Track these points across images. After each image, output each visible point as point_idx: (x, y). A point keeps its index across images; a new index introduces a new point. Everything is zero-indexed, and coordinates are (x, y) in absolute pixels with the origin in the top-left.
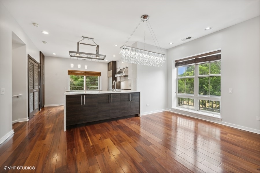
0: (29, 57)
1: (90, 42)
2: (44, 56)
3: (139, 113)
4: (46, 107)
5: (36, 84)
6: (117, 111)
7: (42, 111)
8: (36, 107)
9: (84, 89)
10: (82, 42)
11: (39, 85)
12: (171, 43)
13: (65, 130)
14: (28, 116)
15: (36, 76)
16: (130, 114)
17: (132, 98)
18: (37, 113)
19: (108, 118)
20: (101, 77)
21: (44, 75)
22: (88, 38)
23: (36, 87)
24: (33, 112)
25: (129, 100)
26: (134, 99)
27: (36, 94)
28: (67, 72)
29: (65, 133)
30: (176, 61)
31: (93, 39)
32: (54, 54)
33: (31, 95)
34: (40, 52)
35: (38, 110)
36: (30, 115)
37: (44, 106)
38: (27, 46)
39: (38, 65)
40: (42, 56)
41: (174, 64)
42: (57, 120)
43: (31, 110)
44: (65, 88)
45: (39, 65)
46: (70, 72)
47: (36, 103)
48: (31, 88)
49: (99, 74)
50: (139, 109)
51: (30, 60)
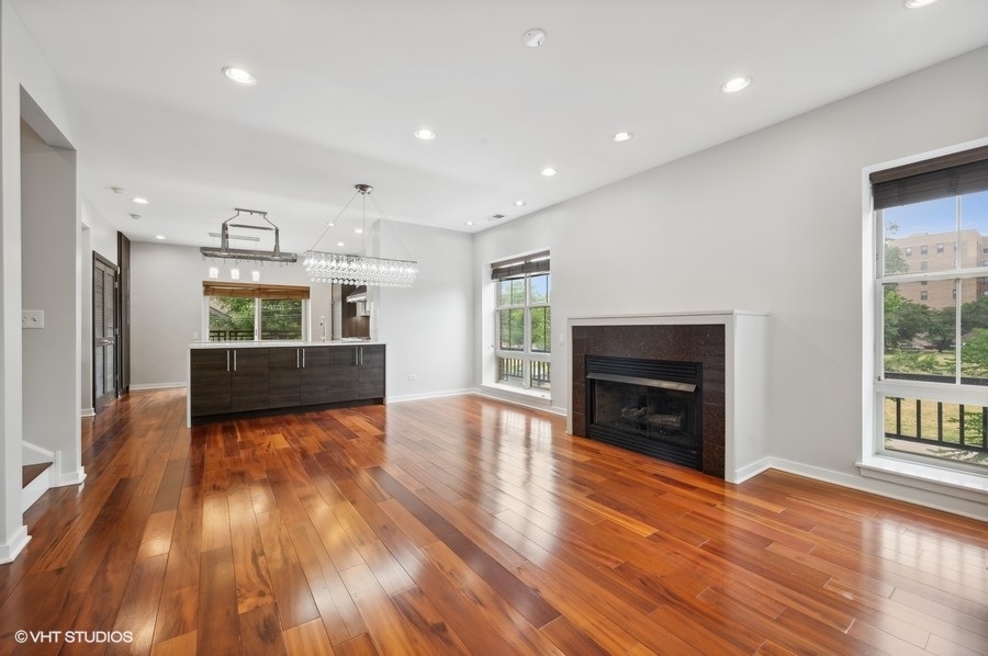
0: (96, 257)
1: (257, 220)
2: (128, 242)
3: (384, 395)
4: (134, 391)
5: (110, 324)
6: (320, 388)
7: (122, 400)
8: (110, 387)
9: (256, 337)
10: (234, 222)
11: (115, 326)
12: (469, 223)
13: (189, 425)
14: (94, 406)
15: (109, 304)
16: (357, 397)
17: (361, 359)
18: (112, 403)
19: (298, 404)
20: (310, 302)
21: (128, 296)
22: (252, 212)
23: (110, 333)
24: (102, 398)
25: (354, 364)
26: (367, 362)
27: (110, 350)
28: (202, 289)
29: (189, 431)
30: (492, 265)
31: (265, 213)
32: (161, 237)
33: (99, 350)
34: (120, 235)
35: (112, 397)
36: (97, 405)
37: (128, 388)
38: (91, 230)
39: (112, 272)
40: (124, 243)
41: (486, 272)
42: (170, 413)
43: (99, 393)
44: (196, 335)
45: (116, 272)
46: (209, 288)
47: (110, 376)
48: (99, 336)
49: (305, 292)
50: (381, 386)
51: (98, 264)
